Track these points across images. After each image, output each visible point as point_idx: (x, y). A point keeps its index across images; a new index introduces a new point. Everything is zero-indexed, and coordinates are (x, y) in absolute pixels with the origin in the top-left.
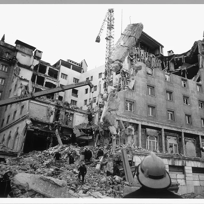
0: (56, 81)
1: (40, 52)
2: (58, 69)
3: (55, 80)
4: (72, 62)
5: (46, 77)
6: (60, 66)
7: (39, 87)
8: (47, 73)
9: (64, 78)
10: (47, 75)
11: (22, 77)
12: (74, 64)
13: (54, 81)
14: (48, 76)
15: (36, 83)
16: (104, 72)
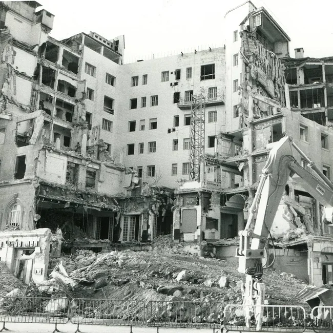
0: (76, 78)
1: (49, 15)
2: (79, 54)
3: (74, 77)
4: (99, 38)
5: (59, 70)
6: (83, 48)
7: (47, 90)
8: (60, 61)
9: (89, 73)
10: (61, 66)
11: (17, 68)
12: (106, 44)
13: (73, 80)
14: (62, 69)
15: (41, 81)
16: (174, 71)
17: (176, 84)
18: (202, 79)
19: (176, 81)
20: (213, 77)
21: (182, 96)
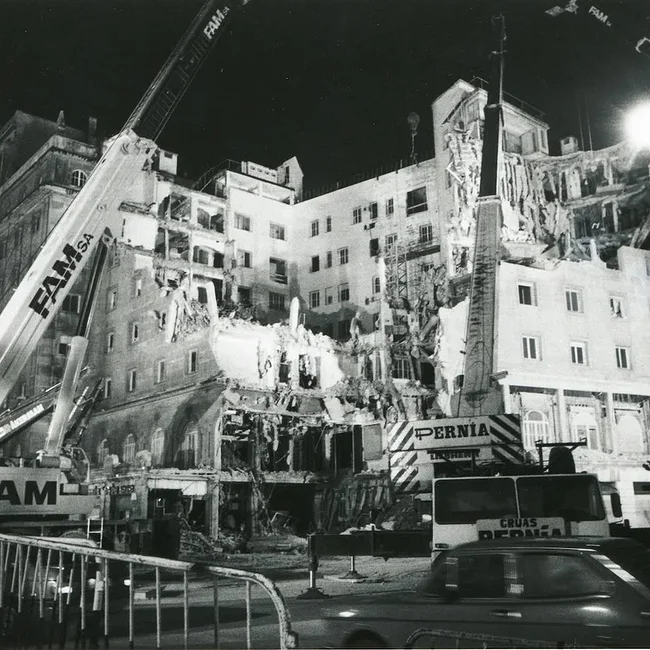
0: (222, 239)
2: (223, 202)
3: (218, 238)
4: (257, 168)
5: (194, 232)
6: (228, 191)
7: (177, 264)
8: (194, 219)
10: (197, 225)
11: (130, 241)
13: (217, 242)
14: (198, 229)
15: (168, 254)
16: (368, 206)
17: (372, 226)
18: (409, 213)
19: (371, 222)
20: (424, 208)
21: (382, 243)
